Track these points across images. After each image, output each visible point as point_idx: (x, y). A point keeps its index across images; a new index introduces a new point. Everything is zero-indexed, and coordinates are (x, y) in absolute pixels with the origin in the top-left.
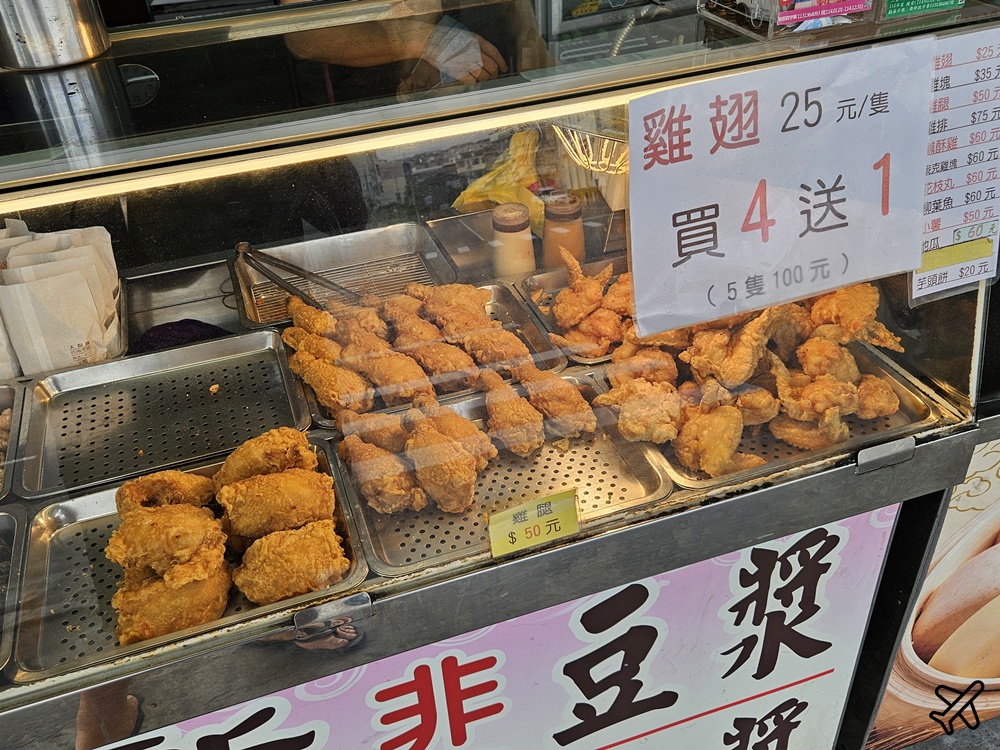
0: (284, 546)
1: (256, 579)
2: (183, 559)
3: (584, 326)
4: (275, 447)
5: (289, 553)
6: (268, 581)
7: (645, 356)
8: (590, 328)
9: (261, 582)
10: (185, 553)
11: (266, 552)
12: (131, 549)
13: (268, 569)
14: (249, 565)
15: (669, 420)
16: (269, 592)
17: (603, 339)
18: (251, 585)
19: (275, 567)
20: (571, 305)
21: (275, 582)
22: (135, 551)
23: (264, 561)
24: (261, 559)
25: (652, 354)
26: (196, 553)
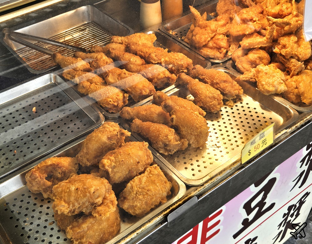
0: (143, 183)
1: (135, 204)
2: (99, 203)
3: (211, 44)
4: (111, 133)
5: (147, 186)
6: (142, 203)
7: (255, 53)
8: (215, 45)
9: (139, 204)
10: (100, 200)
11: (136, 189)
12: (71, 205)
13: (141, 197)
14: (129, 197)
15: (282, 82)
16: (143, 208)
17: (222, 49)
18: (133, 207)
19: (144, 195)
20: (203, 35)
21: (146, 202)
22: (74, 206)
23: (137, 193)
24: (135, 193)
25: (258, 52)
26: (105, 198)
